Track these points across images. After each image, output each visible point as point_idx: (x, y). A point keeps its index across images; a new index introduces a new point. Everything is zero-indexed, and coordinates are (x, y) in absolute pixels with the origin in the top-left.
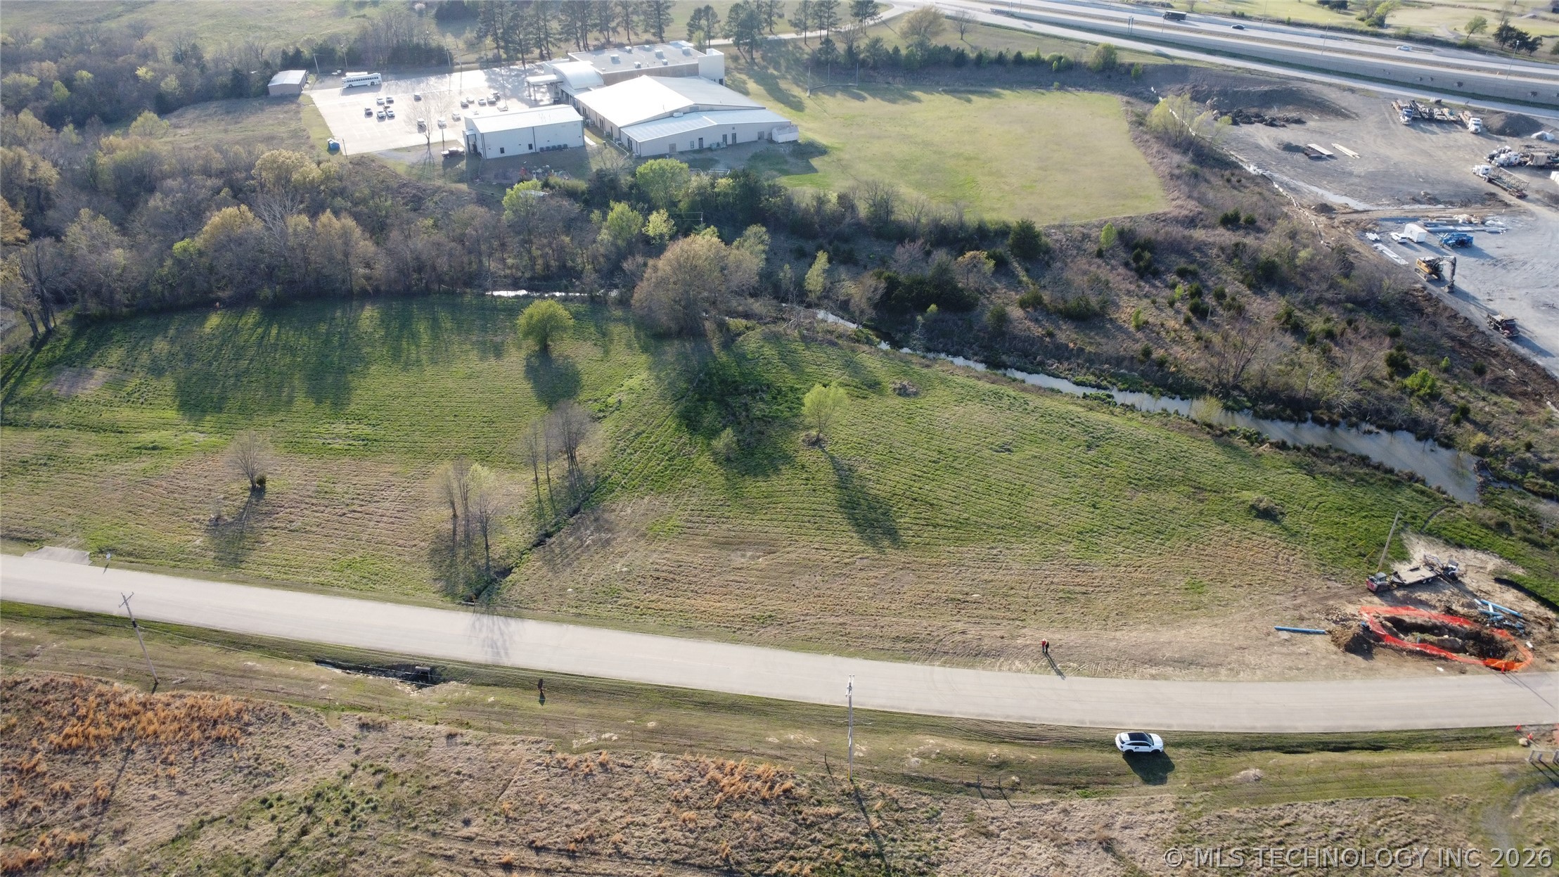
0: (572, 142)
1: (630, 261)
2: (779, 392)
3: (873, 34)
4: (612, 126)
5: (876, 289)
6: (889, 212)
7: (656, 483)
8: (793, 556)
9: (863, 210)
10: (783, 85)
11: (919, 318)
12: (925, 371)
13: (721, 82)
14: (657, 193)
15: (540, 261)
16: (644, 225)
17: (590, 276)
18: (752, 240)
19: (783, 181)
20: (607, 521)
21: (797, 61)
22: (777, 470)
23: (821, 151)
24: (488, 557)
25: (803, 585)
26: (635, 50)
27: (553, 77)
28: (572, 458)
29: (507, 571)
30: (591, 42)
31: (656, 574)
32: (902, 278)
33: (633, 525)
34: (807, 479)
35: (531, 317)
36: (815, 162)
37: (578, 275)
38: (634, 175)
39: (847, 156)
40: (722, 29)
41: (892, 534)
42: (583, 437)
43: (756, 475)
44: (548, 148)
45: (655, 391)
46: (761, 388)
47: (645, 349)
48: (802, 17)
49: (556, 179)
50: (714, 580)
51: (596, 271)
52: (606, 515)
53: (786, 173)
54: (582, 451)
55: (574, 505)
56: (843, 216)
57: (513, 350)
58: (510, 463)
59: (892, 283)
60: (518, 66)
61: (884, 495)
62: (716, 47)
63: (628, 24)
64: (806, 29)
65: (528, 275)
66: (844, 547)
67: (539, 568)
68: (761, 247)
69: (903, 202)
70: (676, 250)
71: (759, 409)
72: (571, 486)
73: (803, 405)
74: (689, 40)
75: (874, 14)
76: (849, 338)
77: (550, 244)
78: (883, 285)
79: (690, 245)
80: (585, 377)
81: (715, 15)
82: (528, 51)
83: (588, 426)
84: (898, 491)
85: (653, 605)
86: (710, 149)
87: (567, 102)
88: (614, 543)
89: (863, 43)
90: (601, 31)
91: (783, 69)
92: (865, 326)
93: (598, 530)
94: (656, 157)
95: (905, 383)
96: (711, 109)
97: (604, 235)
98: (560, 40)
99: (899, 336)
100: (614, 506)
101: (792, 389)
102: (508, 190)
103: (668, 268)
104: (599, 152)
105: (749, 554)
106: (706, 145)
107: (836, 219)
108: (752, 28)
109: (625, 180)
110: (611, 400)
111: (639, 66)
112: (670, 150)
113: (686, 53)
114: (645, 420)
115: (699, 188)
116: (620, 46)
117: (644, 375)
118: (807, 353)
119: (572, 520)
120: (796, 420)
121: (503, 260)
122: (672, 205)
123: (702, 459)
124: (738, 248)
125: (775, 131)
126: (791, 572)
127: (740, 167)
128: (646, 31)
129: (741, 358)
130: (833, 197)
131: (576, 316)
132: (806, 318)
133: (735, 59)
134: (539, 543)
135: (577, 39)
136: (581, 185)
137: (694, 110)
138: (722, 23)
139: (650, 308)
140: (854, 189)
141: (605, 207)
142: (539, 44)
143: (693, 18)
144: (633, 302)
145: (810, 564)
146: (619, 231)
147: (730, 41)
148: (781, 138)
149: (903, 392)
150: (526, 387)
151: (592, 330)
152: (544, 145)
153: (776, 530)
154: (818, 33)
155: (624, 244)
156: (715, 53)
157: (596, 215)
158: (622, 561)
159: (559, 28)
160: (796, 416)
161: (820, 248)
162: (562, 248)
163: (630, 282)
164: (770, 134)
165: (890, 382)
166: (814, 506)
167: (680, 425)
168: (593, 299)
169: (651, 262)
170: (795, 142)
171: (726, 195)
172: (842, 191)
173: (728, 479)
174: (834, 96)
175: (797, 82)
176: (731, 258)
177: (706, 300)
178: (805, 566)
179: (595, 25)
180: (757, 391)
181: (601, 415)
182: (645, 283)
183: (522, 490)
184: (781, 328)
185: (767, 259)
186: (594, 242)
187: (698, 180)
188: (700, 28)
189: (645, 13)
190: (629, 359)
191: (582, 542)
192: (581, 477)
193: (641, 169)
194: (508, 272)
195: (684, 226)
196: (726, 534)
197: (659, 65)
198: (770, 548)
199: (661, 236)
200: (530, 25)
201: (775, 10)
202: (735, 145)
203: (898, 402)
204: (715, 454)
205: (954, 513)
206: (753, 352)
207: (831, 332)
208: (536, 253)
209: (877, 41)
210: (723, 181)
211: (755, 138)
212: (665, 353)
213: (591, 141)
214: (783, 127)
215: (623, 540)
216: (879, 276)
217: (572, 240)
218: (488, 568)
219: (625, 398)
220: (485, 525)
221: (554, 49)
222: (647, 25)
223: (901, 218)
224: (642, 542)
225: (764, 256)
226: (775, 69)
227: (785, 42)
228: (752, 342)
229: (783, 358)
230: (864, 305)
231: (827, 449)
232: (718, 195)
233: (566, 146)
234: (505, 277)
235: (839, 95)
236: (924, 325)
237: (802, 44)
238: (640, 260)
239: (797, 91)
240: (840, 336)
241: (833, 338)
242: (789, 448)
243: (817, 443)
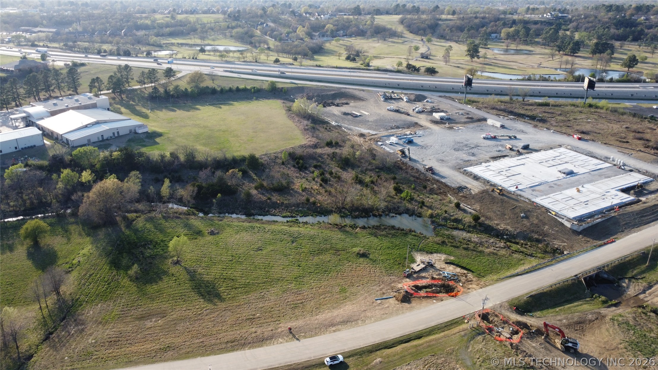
0: (38, 143)
1: (75, 195)
2: (157, 243)
3: (175, 84)
4: (57, 134)
5: (193, 191)
6: (194, 157)
7: (103, 296)
8: (175, 316)
9: (182, 158)
10: (138, 108)
11: (214, 200)
12: (220, 222)
13: (108, 109)
14: (85, 162)
15: (28, 201)
16: (79, 178)
17: (55, 204)
18: (133, 178)
19: (144, 150)
20: (80, 320)
21: (143, 97)
22: (161, 279)
23: (160, 135)
24: (18, 352)
25: (181, 328)
26: (64, 99)
27: (24, 115)
28: (58, 293)
29: (31, 356)
30: (42, 97)
31: (110, 340)
32: (204, 185)
33: (94, 319)
34: (176, 280)
35: (27, 229)
36: (158, 140)
37: (50, 205)
38: (71, 156)
39: (171, 136)
40: (106, 87)
41: (218, 296)
42: (62, 282)
43: (151, 283)
44: (25, 148)
45: (96, 253)
46: (147, 243)
47: (88, 235)
48: (142, 79)
49: (31, 162)
50: (139, 336)
51: (58, 202)
52: (80, 317)
53: (145, 146)
54: (63, 289)
55: (62, 316)
56: (174, 162)
57: (19, 247)
58: (25, 302)
59: (200, 188)
60: (5, 111)
61: (211, 279)
62: (103, 94)
63: (59, 88)
64: (145, 84)
65: (22, 209)
66: (197, 307)
67: (48, 351)
68: (138, 180)
69: (199, 152)
70: (97, 187)
71: (148, 252)
72: (60, 307)
73: (168, 247)
74: (90, 92)
75: (174, 75)
76: (185, 214)
77: (32, 193)
78: (196, 189)
79: (104, 184)
80: (60, 253)
81: (101, 81)
82: (9, 104)
83: (65, 276)
84: (217, 277)
85: (110, 355)
86: (107, 139)
87: (32, 125)
88: (86, 330)
89: (171, 88)
90: (46, 92)
91: (137, 101)
92: (191, 208)
93: (76, 325)
94: (81, 146)
95: (212, 229)
96: (105, 122)
97: (60, 185)
98: (25, 97)
99: (206, 209)
100: (83, 312)
101: (162, 241)
102: (6, 170)
103: (94, 196)
104: (52, 146)
105: (154, 320)
106: (105, 138)
107: (170, 163)
108: (120, 85)
109: (67, 158)
110: (74, 262)
111: (67, 106)
112: (88, 142)
113: (90, 98)
114: (93, 268)
115: (105, 157)
116: (57, 98)
117: (90, 247)
118: (167, 224)
119: (62, 323)
120: (166, 254)
121: (8, 204)
122: (92, 167)
123: (124, 281)
124: (127, 182)
125: (137, 128)
126: (175, 324)
127: (123, 146)
128: (69, 90)
129: (136, 231)
130: (168, 154)
131: (50, 225)
132: (164, 208)
133: (114, 99)
134: (47, 338)
135: (34, 96)
136: (45, 163)
137: (97, 123)
138: (105, 84)
139: (88, 216)
140: (177, 150)
141: (59, 172)
142: (14, 100)
143: (91, 83)
144: (79, 214)
145: (183, 318)
146: (68, 181)
147: (110, 91)
148: (140, 131)
149: (212, 233)
150: (29, 263)
151: (60, 230)
152: (23, 146)
153: (165, 306)
154: (150, 85)
155: (71, 188)
156: (104, 97)
157: (54, 176)
158: (91, 338)
159: (24, 92)
160: (166, 252)
161: (166, 177)
162: (39, 194)
163: (77, 205)
164: (135, 130)
165: (206, 230)
166: (181, 291)
167: (111, 267)
168: (58, 215)
169: (86, 194)
170: (147, 132)
171: (118, 159)
172: (172, 151)
173: (138, 287)
174: (162, 111)
175: (144, 106)
176: (125, 187)
177: (116, 207)
178: (181, 320)
179: (43, 89)
180: (146, 245)
181: (70, 269)
182: (84, 204)
183: (34, 314)
184: (153, 214)
185: (142, 185)
186: (55, 188)
187: (103, 154)
188: (95, 87)
189: (67, 82)
190: (81, 241)
191: (69, 333)
192: (64, 301)
193: (74, 153)
194: (11, 209)
195: (100, 176)
196: (141, 313)
197: (77, 105)
198: (163, 314)
199: (89, 181)
200: (9, 91)
201: (129, 77)
202: (119, 137)
203: (210, 238)
204: (130, 277)
205: (243, 281)
206: (141, 227)
207: (176, 213)
208: (25, 197)
209: (177, 86)
210: (115, 153)
211: (128, 132)
212: (99, 235)
213: (47, 142)
214: (140, 126)
215: (90, 328)
216: (194, 185)
217: (44, 189)
218: (19, 358)
219: (81, 259)
220: (15, 336)
221: (23, 102)
222: (69, 87)
223: (199, 159)
224: (100, 326)
225: (140, 184)
226: (133, 101)
227: (136, 90)
228: (140, 223)
229: (156, 228)
230: (189, 199)
231: (182, 265)
232: (114, 159)
233: (35, 146)
234: (10, 211)
235: (164, 110)
236: (216, 203)
237: (144, 90)
238: (80, 194)
239: (144, 110)
240: (180, 214)
241: (177, 215)
242: (165, 268)
243: (177, 263)
